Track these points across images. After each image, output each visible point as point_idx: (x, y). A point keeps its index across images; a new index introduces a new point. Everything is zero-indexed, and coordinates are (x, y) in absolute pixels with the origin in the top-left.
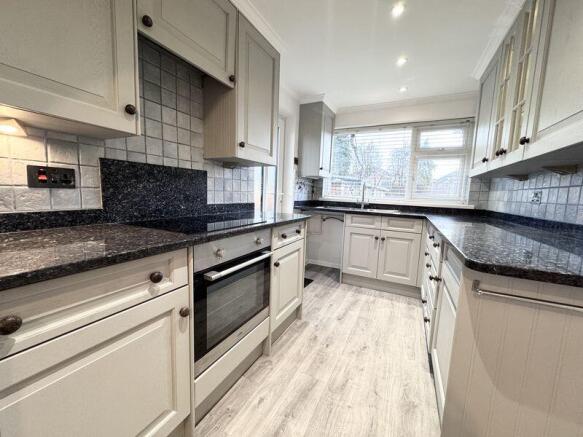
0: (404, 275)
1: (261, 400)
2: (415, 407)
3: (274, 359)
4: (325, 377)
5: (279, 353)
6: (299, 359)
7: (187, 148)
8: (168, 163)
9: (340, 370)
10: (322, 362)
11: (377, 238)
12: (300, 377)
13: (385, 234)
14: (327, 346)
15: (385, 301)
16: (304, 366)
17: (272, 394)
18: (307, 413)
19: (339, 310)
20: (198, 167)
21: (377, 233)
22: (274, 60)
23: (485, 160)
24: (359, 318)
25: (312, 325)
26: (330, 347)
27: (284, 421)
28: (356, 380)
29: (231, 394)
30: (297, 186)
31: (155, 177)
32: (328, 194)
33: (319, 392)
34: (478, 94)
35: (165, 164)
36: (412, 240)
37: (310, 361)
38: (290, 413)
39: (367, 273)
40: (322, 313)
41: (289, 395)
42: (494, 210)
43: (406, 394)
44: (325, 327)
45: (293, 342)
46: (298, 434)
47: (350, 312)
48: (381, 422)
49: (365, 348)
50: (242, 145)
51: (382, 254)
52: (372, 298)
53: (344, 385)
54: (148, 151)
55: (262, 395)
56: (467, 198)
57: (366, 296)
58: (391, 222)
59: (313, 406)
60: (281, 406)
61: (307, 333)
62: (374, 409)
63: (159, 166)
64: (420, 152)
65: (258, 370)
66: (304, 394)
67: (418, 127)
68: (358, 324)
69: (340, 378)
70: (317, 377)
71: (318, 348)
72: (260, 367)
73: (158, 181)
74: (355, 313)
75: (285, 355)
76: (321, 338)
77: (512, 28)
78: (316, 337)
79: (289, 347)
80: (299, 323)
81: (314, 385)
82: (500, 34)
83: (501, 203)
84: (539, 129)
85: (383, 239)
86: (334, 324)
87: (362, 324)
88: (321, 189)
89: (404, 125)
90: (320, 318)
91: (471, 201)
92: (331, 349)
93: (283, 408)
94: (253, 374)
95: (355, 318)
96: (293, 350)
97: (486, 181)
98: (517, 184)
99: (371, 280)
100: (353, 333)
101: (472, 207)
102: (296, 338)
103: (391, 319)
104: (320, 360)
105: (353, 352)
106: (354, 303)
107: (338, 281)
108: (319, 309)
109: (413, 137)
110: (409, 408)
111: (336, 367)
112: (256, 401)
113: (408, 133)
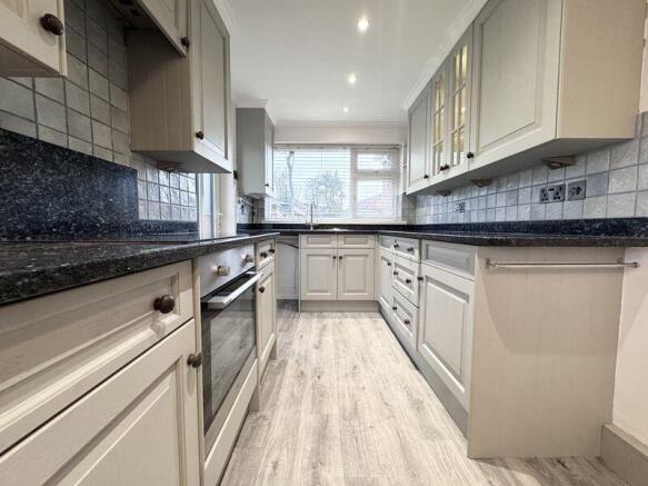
0: (363, 291)
1: (275, 465)
2: (422, 402)
3: (266, 412)
4: (333, 409)
5: (269, 403)
6: (296, 401)
7: (105, 129)
8: (75, 146)
9: (344, 396)
10: (322, 395)
11: (334, 258)
12: (308, 419)
13: (341, 253)
14: (319, 377)
15: (351, 320)
16: (306, 405)
17: (285, 452)
18: (334, 454)
19: (312, 338)
20: (124, 160)
21: (334, 252)
22: (224, 39)
23: (426, 177)
24: (336, 341)
25: (291, 362)
26: (322, 378)
27: (314, 474)
28: (363, 399)
29: (230, 475)
30: (240, 206)
31: (54, 166)
32: (272, 215)
33: (335, 426)
34: (408, 124)
35: (71, 147)
36: (366, 256)
37: (309, 399)
38: (317, 462)
39: (327, 296)
40: (296, 346)
41: (306, 444)
42: (422, 223)
43: (410, 395)
44: (306, 359)
45: (280, 387)
46: (336, 479)
47: (324, 338)
48: (404, 427)
49: (355, 367)
50: (200, 136)
51: (340, 273)
52: (337, 321)
53: (356, 409)
54: (40, 120)
55: (273, 459)
56: (400, 215)
57: (331, 321)
58: (348, 239)
59: (338, 442)
60: (302, 459)
61: (290, 371)
62: (391, 419)
63: (61, 148)
64: (358, 174)
65: (252, 432)
66: (321, 435)
67: (356, 149)
68: (337, 348)
69: (349, 405)
70: (326, 412)
71: (310, 383)
72: (253, 428)
73: (61, 173)
74: (329, 338)
75: (279, 403)
76: (309, 372)
77: (440, 68)
78: (302, 373)
79: (278, 393)
80: (276, 364)
81: (327, 421)
82: (430, 72)
83: (428, 218)
84: (482, 145)
85: (341, 258)
86: (314, 355)
87: (341, 346)
88: (263, 210)
89: (344, 146)
90: (297, 352)
91: (403, 216)
92: (324, 379)
93: (306, 461)
94: (248, 440)
95: (332, 342)
96: (284, 395)
97: (412, 200)
98: (441, 199)
99: (332, 302)
100: (338, 357)
101: (405, 223)
102: (281, 380)
103: (364, 335)
104: (320, 395)
105: (347, 375)
106: (324, 328)
107: (297, 311)
108: (290, 343)
109: (352, 159)
110: (418, 406)
111: (338, 394)
112: (269, 469)
113: (347, 154)
